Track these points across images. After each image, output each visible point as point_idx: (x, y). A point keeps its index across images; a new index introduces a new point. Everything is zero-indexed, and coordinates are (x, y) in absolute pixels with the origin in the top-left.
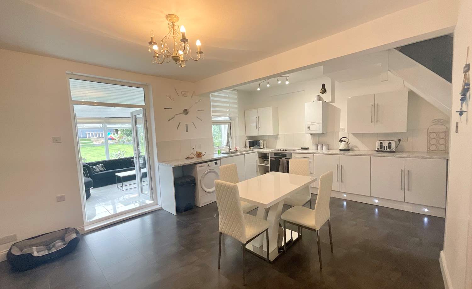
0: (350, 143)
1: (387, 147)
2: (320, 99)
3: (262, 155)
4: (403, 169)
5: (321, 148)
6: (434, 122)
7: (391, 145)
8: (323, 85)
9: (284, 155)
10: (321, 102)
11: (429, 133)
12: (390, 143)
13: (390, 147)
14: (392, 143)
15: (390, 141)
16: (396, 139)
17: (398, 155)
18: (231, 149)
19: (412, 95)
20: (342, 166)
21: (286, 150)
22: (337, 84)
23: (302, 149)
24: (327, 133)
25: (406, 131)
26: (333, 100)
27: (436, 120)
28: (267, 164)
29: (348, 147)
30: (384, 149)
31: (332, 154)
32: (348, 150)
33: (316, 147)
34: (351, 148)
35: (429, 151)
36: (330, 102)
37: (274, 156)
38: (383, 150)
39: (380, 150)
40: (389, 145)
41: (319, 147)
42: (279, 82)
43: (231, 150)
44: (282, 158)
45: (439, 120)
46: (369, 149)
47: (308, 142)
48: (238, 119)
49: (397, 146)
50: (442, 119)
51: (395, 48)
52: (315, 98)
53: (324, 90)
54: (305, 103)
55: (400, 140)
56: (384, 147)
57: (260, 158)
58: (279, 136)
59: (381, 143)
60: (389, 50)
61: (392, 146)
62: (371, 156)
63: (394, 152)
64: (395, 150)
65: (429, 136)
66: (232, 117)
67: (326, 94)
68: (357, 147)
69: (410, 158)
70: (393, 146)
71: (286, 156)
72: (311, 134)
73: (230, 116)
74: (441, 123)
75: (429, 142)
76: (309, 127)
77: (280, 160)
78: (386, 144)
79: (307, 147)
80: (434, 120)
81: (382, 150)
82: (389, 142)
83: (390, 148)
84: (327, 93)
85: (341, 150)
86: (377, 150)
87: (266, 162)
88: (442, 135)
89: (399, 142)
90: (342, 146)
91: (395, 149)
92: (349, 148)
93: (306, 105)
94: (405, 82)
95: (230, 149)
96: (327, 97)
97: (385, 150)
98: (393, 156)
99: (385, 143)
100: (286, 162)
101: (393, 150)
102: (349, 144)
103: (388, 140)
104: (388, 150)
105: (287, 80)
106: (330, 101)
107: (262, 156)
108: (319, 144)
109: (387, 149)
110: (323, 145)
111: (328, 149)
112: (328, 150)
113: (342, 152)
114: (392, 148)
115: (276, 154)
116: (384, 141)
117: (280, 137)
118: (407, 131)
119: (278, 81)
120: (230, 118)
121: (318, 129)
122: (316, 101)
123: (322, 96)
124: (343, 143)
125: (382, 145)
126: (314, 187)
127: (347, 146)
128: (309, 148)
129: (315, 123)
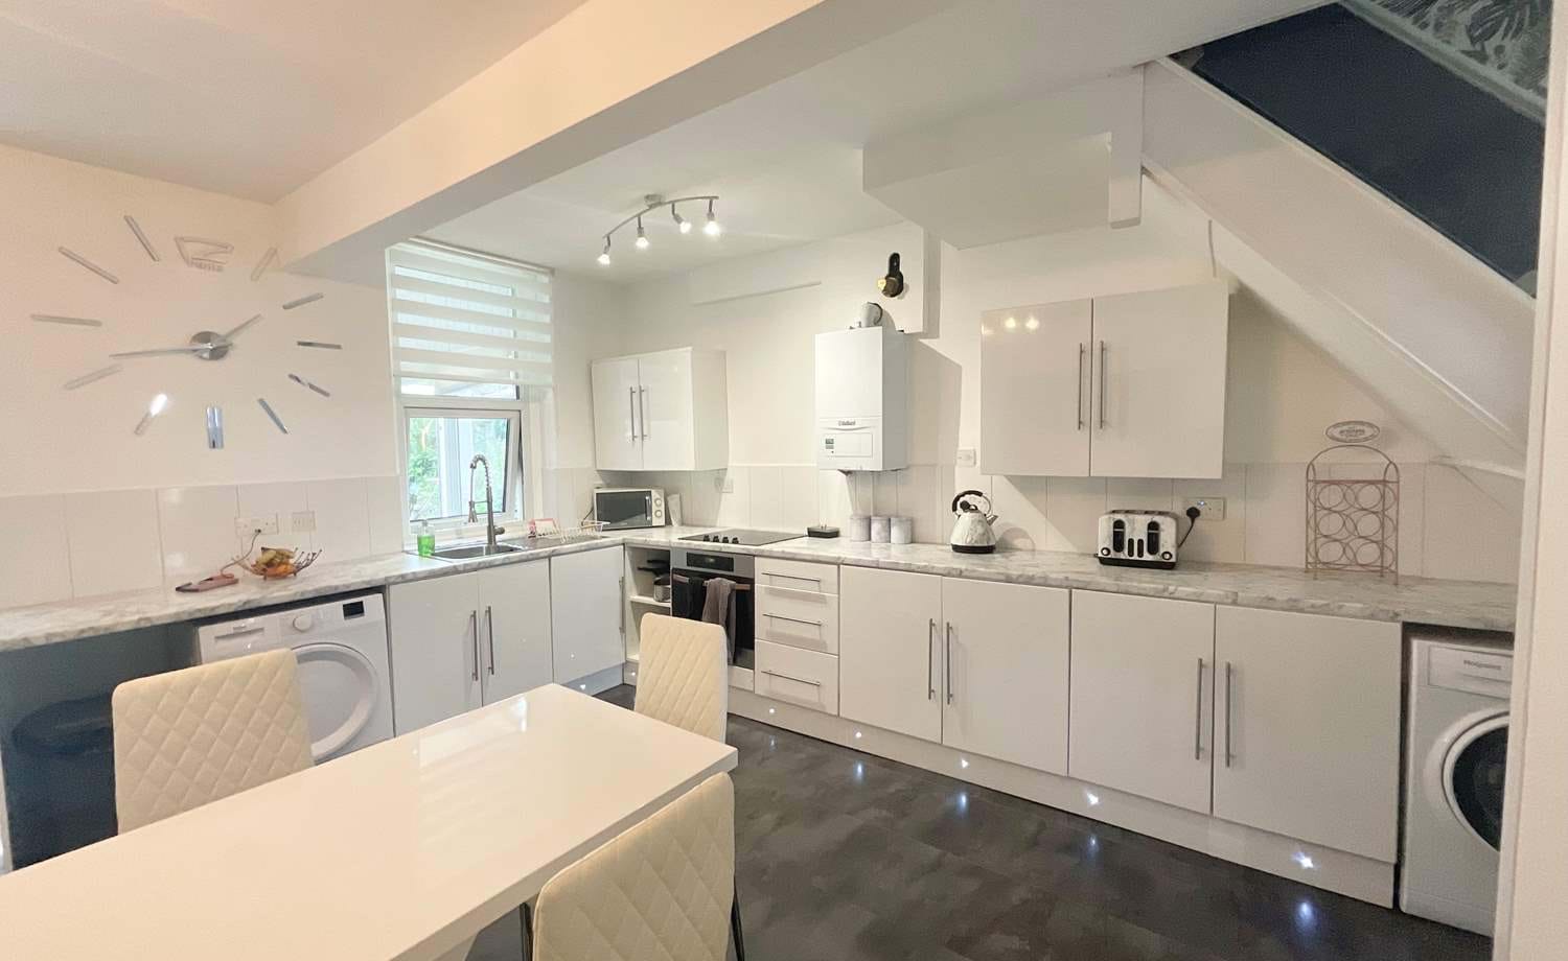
0: (996, 517)
1: (1140, 542)
2: (878, 317)
3: (651, 558)
4: (1208, 660)
5: (883, 534)
6: (1336, 433)
7: (1157, 536)
8: (895, 259)
9: (725, 563)
10: (878, 330)
11: (1316, 482)
12: (1153, 526)
13: (1153, 544)
14: (1162, 527)
15: (1157, 519)
16: (1180, 508)
17: (1184, 590)
18: (502, 531)
19: (1246, 309)
20: (949, 628)
21: (735, 541)
22: (948, 252)
23: (812, 533)
24: (907, 468)
25: (1218, 476)
26: (932, 326)
27: (1345, 428)
28: (663, 601)
29: (987, 533)
30: (1131, 553)
31: (909, 569)
32: (988, 550)
33: (865, 532)
34: (1002, 540)
35: (1317, 569)
36: (924, 335)
37: (688, 565)
38: (1124, 555)
39: (1113, 555)
40: (1149, 535)
41: (876, 527)
42: (685, 227)
43: (498, 537)
44: (714, 576)
45: (1359, 427)
46: (1071, 549)
47: (837, 506)
48: (555, 395)
49: (1181, 539)
50: (1371, 425)
51: (1175, 57)
52: (859, 315)
53: (895, 284)
54: (818, 337)
55: (1193, 513)
56: (1131, 542)
57: (640, 569)
58: (729, 476)
59: (1119, 524)
60: (1146, 65)
61: (1162, 542)
62: (1071, 588)
63: (1170, 566)
64: (1173, 560)
65: (1312, 498)
66: (527, 387)
67: (906, 297)
68: (1025, 535)
69: (1235, 603)
70: (1168, 541)
71: (732, 570)
72: (847, 473)
73: (520, 381)
74: (1366, 439)
75: (1312, 524)
76: (829, 443)
77: (707, 582)
78: (1137, 530)
79: (831, 526)
80: (1336, 426)
81: (1121, 554)
82: (1148, 519)
83: (1153, 549)
84: (909, 292)
85: (957, 549)
86: (1100, 555)
87: (659, 589)
88: (1369, 496)
89: (1193, 521)
90: (963, 529)
91: (1173, 552)
92: (989, 539)
93: (821, 340)
94: (1217, 228)
95: (493, 531)
96: (906, 313)
97: (1135, 557)
98: (1165, 590)
99: (1133, 522)
100: (730, 597)
101: (1167, 556)
102: (990, 523)
103: (1146, 513)
104: (1147, 557)
105: (711, 215)
106: (921, 330)
107: (649, 561)
108: (876, 515)
109: (1140, 554)
110: (890, 520)
111: (910, 544)
112: (912, 542)
113: (961, 560)
114: (1162, 551)
115: (695, 558)
116: (1131, 516)
117: (732, 482)
118: (1223, 475)
119: (678, 219)
120: (517, 388)
121: (867, 453)
122: (860, 326)
123: (890, 304)
124: (967, 517)
125: (1122, 534)
127: (980, 530)
128: (842, 533)
129: (854, 423)
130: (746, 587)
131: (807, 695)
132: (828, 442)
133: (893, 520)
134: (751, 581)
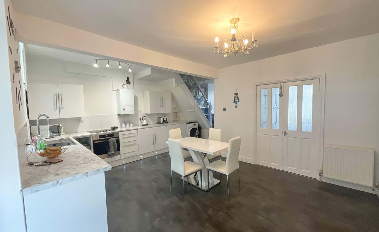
8: (128, 78)
9: (111, 135)
12: (166, 118)
20: (155, 134)
31: (149, 128)
32: (147, 124)
35: (173, 121)
37: (99, 138)
41: (128, 125)
42: (120, 67)
44: (110, 138)
53: (129, 82)
71: (114, 136)
79: (116, 126)
84: (131, 84)
85: (143, 125)
101: (167, 121)
111: (134, 126)
113: (145, 127)
115: (101, 136)
121: (132, 111)
123: (128, 86)
126: (139, 155)
129: (129, 106)
130: (118, 138)
131: (133, 154)
132: (124, 109)
133: (131, 123)
134: (119, 137)
